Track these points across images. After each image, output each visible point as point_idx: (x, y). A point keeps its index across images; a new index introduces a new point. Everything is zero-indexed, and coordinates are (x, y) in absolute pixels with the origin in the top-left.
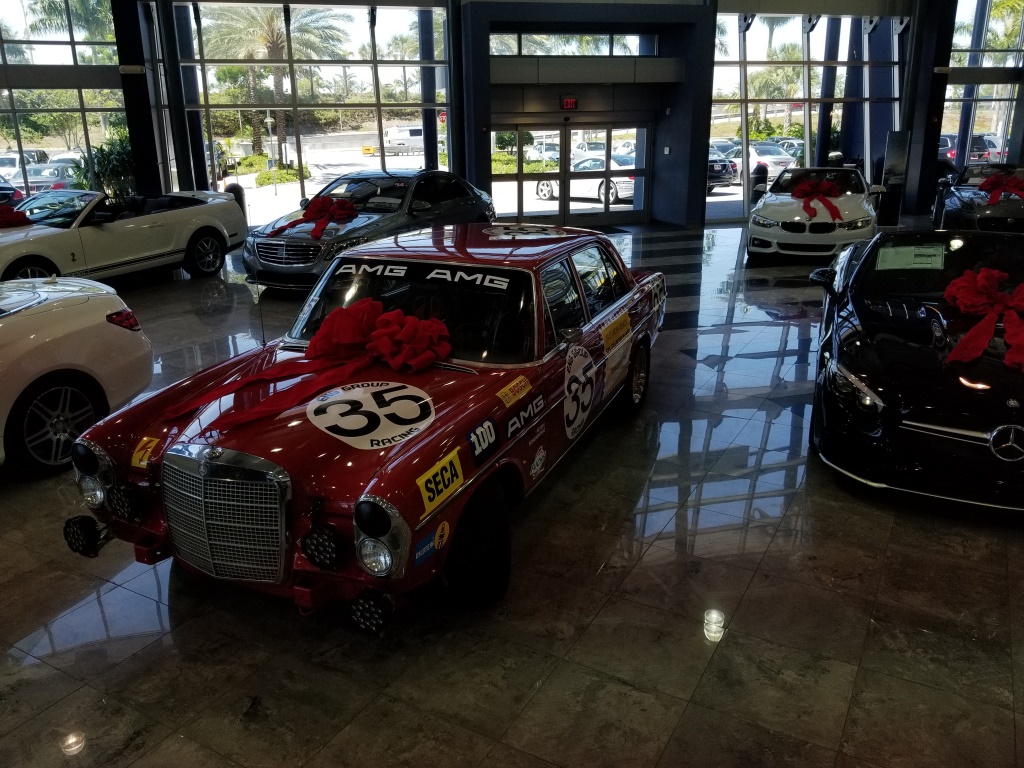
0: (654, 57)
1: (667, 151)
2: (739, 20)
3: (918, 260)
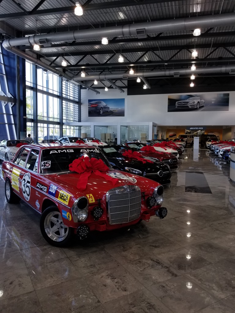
3: (112, 150)
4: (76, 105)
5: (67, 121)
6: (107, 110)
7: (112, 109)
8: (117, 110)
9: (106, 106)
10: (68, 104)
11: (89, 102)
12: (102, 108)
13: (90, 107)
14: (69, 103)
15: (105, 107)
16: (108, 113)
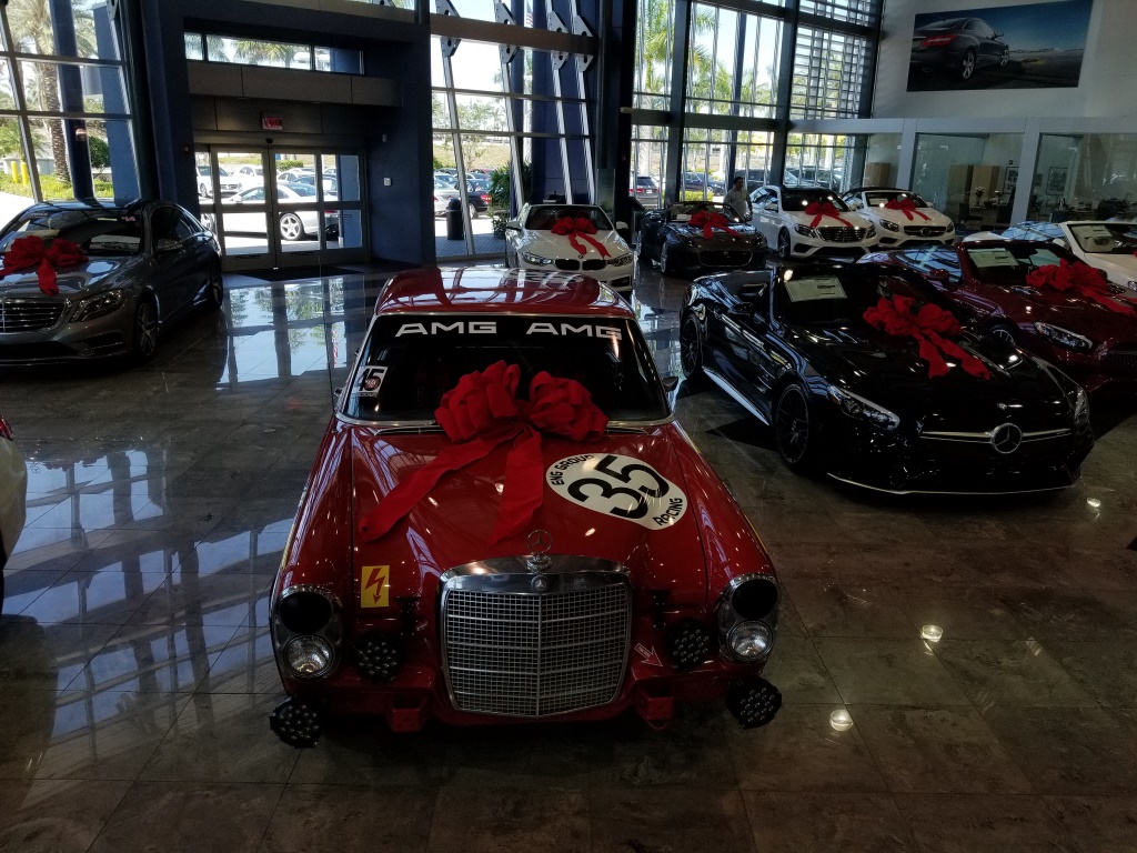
0: (359, 75)
1: (387, 182)
2: (442, 43)
3: (823, 291)
4: (857, 42)
5: (810, 112)
6: (996, 58)
7: (1019, 52)
8: (1042, 58)
9: (993, 39)
10: (822, 40)
11: (916, 27)
12: (972, 49)
13: (921, 48)
14: (826, 36)
15: (988, 47)
16: (1001, 73)
